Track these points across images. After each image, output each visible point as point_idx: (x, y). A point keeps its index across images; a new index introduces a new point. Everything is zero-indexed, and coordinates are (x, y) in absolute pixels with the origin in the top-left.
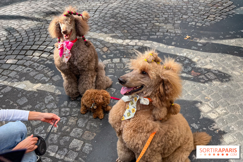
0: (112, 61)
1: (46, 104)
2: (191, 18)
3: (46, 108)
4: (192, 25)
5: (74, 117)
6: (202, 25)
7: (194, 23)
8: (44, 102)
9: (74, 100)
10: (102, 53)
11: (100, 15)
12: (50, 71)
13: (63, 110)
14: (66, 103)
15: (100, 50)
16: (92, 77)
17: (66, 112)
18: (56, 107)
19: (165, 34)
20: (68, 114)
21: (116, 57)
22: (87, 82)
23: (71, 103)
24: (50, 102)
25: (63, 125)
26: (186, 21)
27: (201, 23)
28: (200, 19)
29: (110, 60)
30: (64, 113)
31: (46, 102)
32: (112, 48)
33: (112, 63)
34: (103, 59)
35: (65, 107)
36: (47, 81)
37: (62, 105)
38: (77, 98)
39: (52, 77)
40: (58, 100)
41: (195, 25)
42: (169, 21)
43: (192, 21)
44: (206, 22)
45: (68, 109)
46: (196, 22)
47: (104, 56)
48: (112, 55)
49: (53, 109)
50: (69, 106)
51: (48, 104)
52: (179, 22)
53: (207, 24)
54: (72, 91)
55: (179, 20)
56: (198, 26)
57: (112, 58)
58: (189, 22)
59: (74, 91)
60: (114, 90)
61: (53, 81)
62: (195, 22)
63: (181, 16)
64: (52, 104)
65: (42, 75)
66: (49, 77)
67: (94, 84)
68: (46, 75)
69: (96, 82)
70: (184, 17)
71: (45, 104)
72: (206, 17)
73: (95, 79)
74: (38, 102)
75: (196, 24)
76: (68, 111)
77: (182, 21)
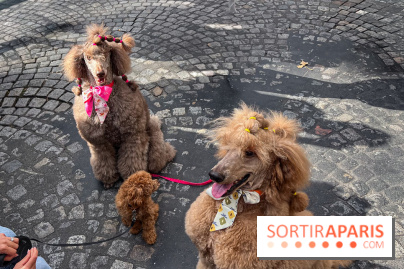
0: (171, 112)
1: (60, 198)
2: (306, 28)
3: (61, 204)
4: (309, 40)
5: (112, 219)
6: (328, 40)
7: (312, 38)
8: (56, 193)
9: (110, 188)
10: (152, 98)
11: (142, 28)
12: (61, 136)
13: (91, 206)
14: (95, 193)
15: (148, 93)
16: (143, 144)
17: (96, 211)
18: (78, 201)
19: (263, 59)
20: (101, 214)
21: (177, 104)
22: (134, 155)
23: (105, 193)
24: (66, 193)
25: (95, 235)
26: (297, 34)
27: (324, 36)
28: (322, 28)
29: (167, 111)
30: (94, 212)
31: (61, 194)
32: (171, 88)
33: (173, 116)
34: (156, 110)
35: (94, 201)
36: (57, 153)
37: (89, 198)
38: (115, 183)
39: (66, 145)
40: (80, 189)
41: (315, 41)
42: (268, 34)
43: (309, 34)
44: (333, 34)
45: (100, 205)
46: (316, 36)
47: (157, 104)
48: (171, 102)
49: (73, 205)
50: (102, 199)
51: (64, 196)
52: (286, 36)
53: (336, 37)
54: (108, 172)
55: (286, 32)
56: (320, 42)
57: (171, 108)
58: (303, 36)
59: (112, 173)
60: (180, 166)
61: (69, 153)
62: (314, 35)
63: (287, 26)
64: (72, 196)
65: (48, 143)
66: (60, 146)
67: (145, 158)
68: (55, 143)
69: (148, 153)
70: (294, 26)
71: (58, 195)
72: (332, 25)
73: (147, 147)
74: (45, 194)
75: (316, 39)
76: (100, 209)
77: (291, 33)
